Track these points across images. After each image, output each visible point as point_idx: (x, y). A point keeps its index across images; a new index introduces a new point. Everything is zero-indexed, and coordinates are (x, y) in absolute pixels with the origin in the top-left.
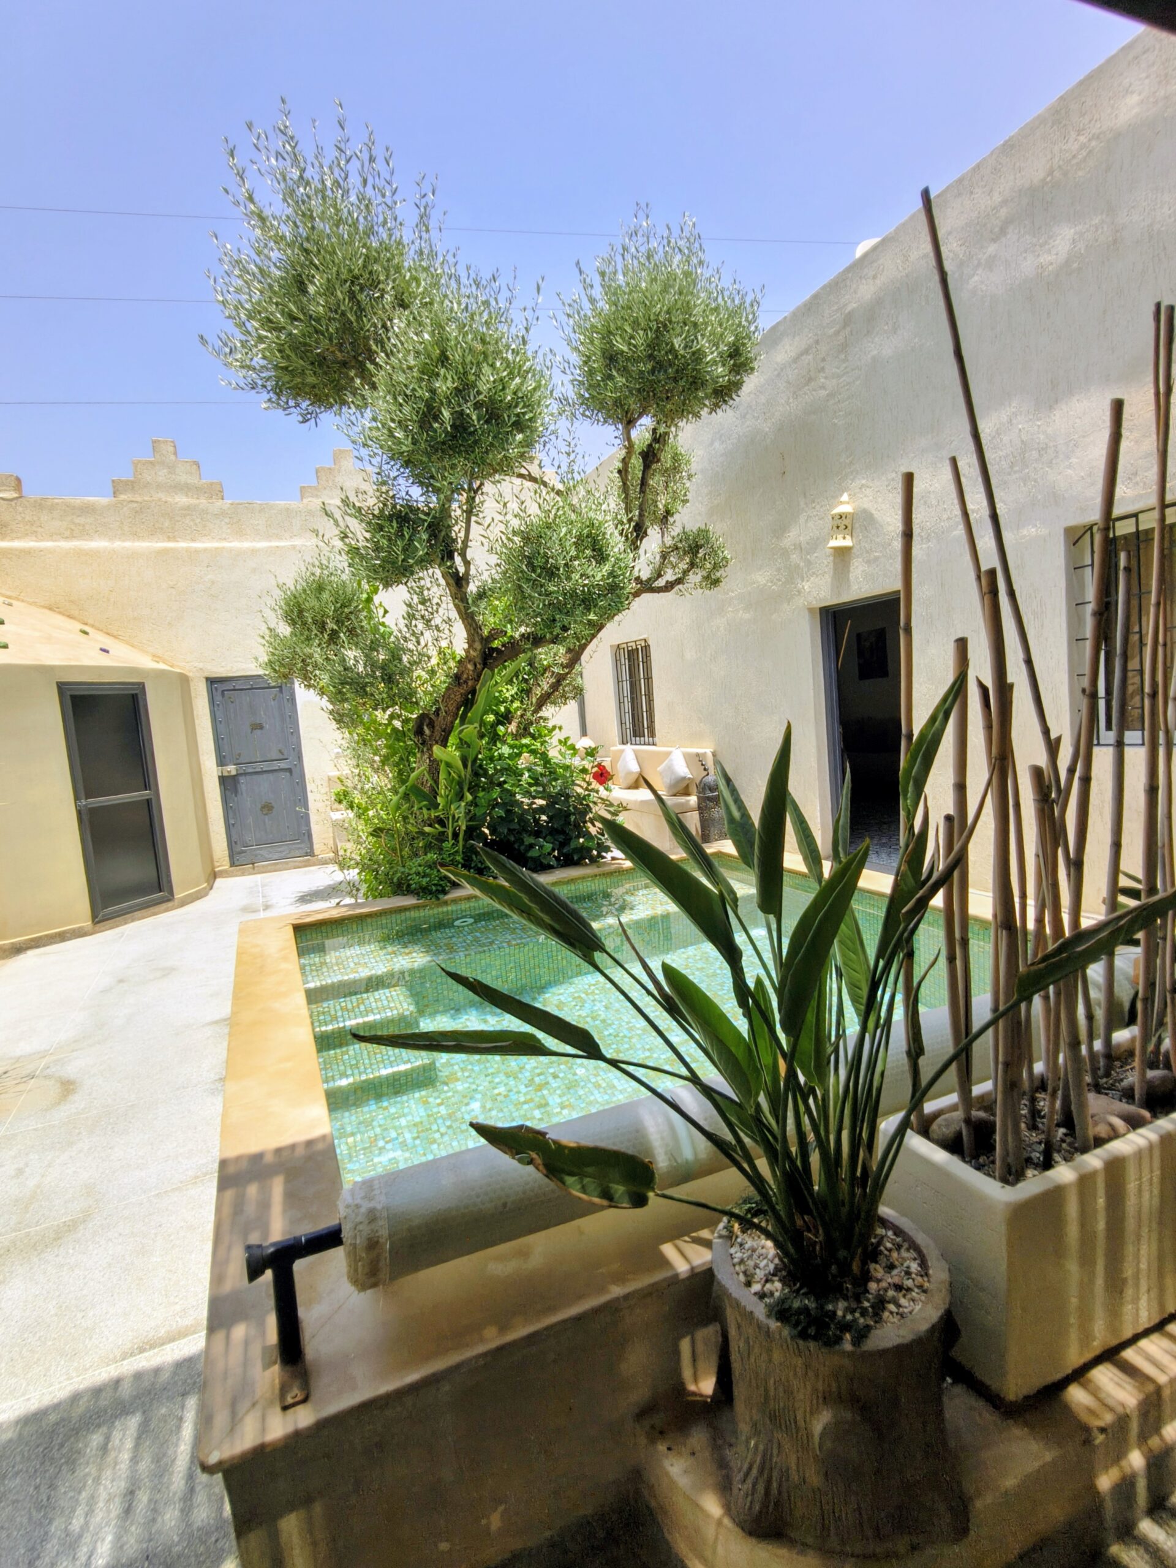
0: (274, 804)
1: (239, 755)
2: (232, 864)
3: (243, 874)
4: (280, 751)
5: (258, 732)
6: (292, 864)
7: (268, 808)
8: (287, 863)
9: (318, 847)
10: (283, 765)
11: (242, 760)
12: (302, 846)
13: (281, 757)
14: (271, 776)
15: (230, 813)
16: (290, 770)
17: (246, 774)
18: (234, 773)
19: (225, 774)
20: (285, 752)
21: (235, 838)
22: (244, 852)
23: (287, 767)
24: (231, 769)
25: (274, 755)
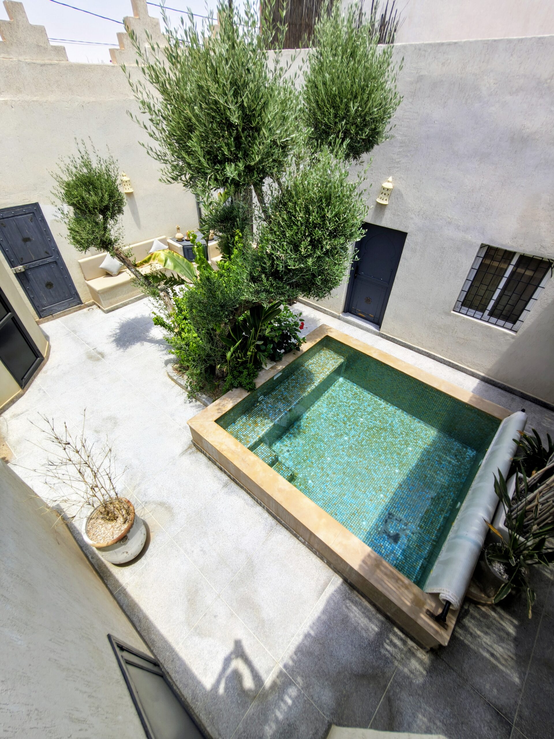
0: (52, 282)
1: (22, 259)
2: (40, 317)
3: (48, 321)
4: (46, 252)
5: (28, 243)
6: (73, 310)
7: (49, 285)
8: (70, 310)
9: (83, 299)
10: (49, 260)
11: (24, 262)
12: (75, 300)
13: (48, 256)
14: (46, 268)
15: (29, 292)
16: (56, 262)
17: (30, 269)
18: (23, 270)
19: (18, 272)
20: (50, 252)
21: (37, 304)
22: (45, 310)
23: (52, 261)
24: (20, 268)
25: (44, 255)
